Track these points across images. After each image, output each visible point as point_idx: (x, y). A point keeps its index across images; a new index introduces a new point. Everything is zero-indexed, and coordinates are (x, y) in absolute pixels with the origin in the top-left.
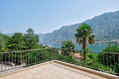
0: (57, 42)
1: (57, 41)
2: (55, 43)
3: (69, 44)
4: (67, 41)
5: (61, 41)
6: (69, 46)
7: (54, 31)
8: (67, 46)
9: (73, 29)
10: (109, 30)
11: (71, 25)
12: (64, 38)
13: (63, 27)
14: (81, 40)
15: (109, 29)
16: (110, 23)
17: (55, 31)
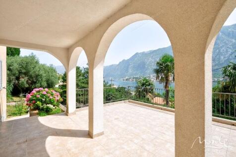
0: (127, 80)
1: (127, 77)
2: (124, 80)
3: (146, 82)
4: (143, 77)
5: (133, 78)
6: (146, 85)
7: (121, 61)
8: (143, 85)
9: (154, 57)
10: (219, 59)
11: (150, 51)
12: (138, 72)
13: (137, 54)
14: (162, 77)
15: (220, 57)
16: (221, 45)
17: (124, 61)
